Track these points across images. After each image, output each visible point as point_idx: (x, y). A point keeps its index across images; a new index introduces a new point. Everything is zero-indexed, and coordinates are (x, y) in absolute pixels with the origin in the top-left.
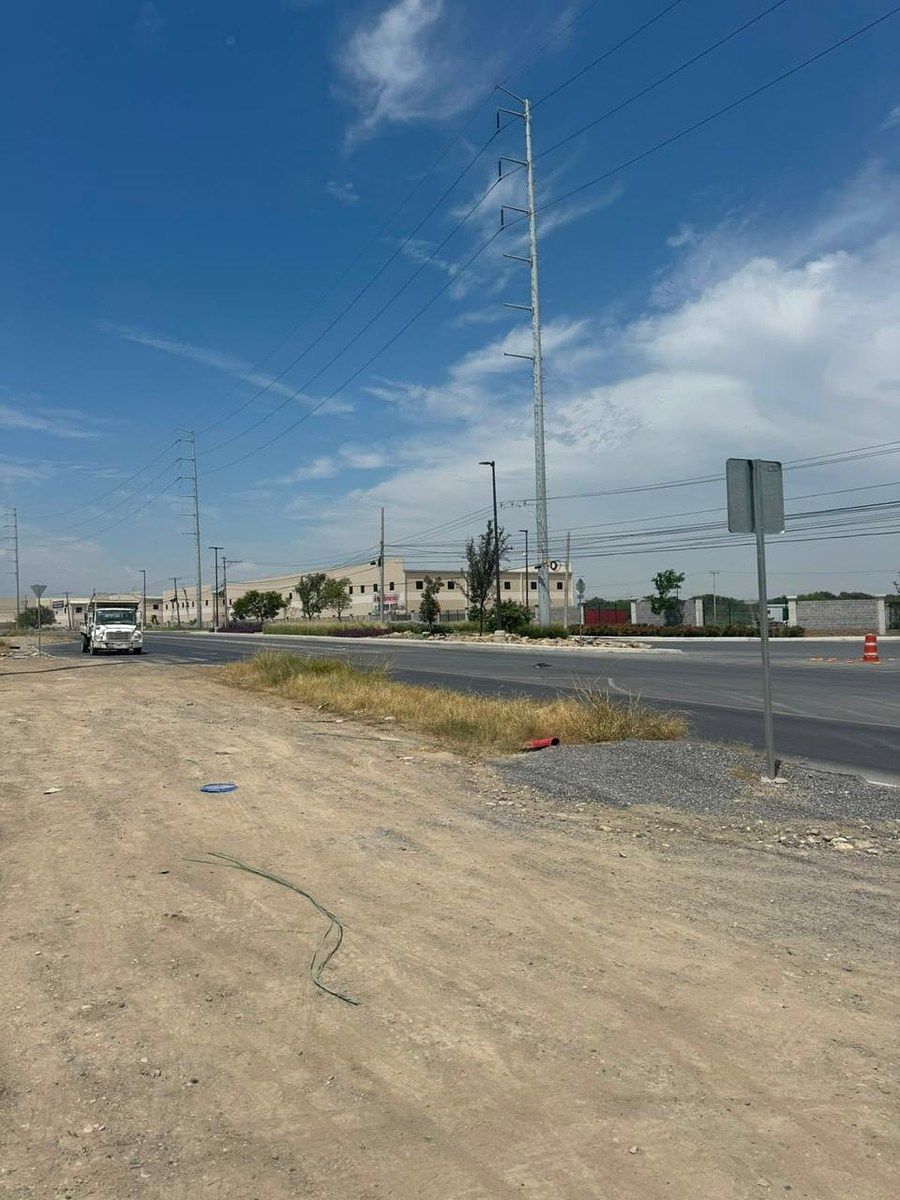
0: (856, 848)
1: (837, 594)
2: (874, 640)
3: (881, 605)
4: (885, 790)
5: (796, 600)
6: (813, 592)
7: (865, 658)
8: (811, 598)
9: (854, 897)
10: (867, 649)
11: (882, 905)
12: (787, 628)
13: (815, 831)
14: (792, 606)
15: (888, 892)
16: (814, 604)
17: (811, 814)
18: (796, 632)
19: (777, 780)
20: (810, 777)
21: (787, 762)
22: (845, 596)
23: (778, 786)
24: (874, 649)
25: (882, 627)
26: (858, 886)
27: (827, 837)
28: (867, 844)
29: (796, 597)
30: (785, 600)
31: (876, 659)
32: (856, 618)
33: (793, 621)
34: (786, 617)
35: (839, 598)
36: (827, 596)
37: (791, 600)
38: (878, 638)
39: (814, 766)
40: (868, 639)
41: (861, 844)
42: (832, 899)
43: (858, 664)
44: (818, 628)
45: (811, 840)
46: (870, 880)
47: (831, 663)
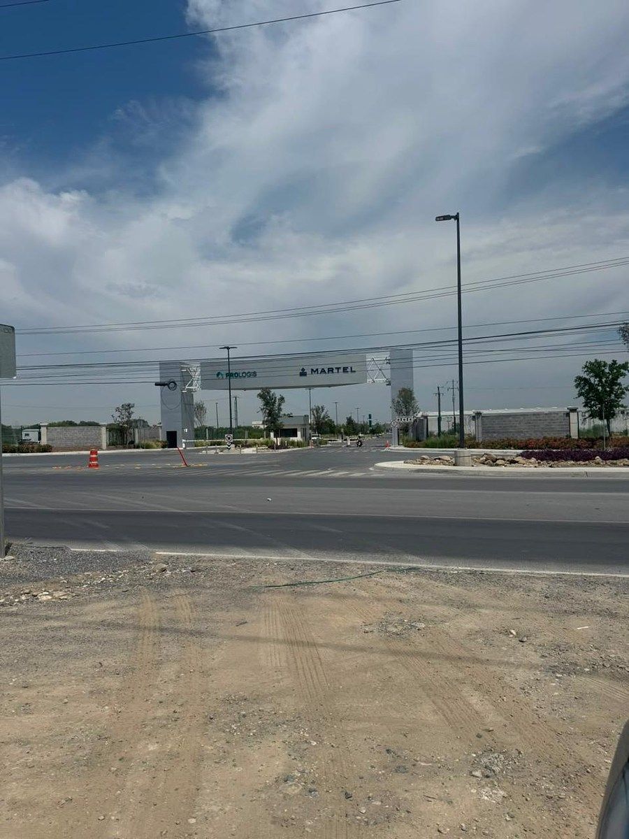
0: (54, 597)
1: (78, 422)
2: (96, 453)
3: (104, 429)
4: (81, 554)
5: (47, 427)
6: (61, 421)
7: (90, 466)
8: (60, 425)
9: (43, 633)
10: (92, 459)
11: (61, 634)
12: (40, 446)
13: (27, 591)
14: (43, 430)
15: (67, 624)
16: (59, 429)
17: (26, 579)
18: (47, 449)
19: (6, 558)
20: (32, 552)
21: (16, 543)
22: (83, 424)
23: (7, 562)
24: (96, 459)
25: (104, 445)
26: (47, 624)
27: (35, 594)
28: (61, 593)
29: (47, 424)
30: (39, 427)
31: (97, 466)
32: (87, 439)
33: (44, 441)
34: (40, 439)
35: (79, 425)
36: (71, 424)
37: (43, 426)
38: (99, 452)
39: (36, 544)
40: (92, 453)
41: (56, 595)
42: (26, 639)
43: (86, 470)
44: (62, 446)
45: (23, 598)
46: (57, 618)
47: (68, 470)
